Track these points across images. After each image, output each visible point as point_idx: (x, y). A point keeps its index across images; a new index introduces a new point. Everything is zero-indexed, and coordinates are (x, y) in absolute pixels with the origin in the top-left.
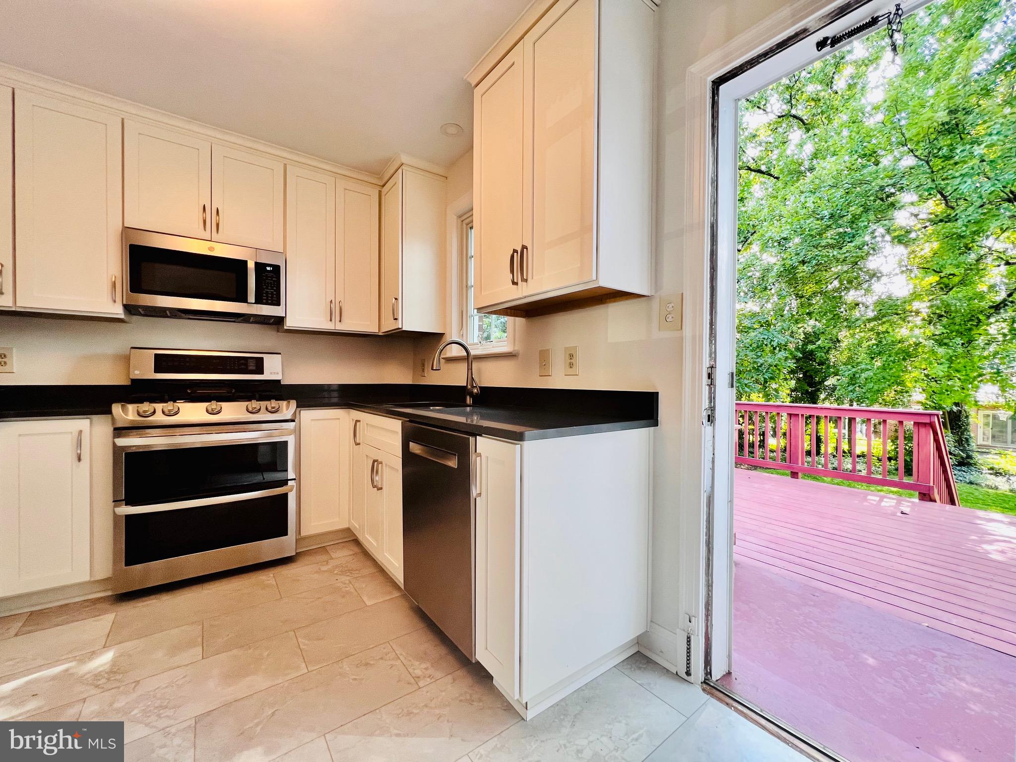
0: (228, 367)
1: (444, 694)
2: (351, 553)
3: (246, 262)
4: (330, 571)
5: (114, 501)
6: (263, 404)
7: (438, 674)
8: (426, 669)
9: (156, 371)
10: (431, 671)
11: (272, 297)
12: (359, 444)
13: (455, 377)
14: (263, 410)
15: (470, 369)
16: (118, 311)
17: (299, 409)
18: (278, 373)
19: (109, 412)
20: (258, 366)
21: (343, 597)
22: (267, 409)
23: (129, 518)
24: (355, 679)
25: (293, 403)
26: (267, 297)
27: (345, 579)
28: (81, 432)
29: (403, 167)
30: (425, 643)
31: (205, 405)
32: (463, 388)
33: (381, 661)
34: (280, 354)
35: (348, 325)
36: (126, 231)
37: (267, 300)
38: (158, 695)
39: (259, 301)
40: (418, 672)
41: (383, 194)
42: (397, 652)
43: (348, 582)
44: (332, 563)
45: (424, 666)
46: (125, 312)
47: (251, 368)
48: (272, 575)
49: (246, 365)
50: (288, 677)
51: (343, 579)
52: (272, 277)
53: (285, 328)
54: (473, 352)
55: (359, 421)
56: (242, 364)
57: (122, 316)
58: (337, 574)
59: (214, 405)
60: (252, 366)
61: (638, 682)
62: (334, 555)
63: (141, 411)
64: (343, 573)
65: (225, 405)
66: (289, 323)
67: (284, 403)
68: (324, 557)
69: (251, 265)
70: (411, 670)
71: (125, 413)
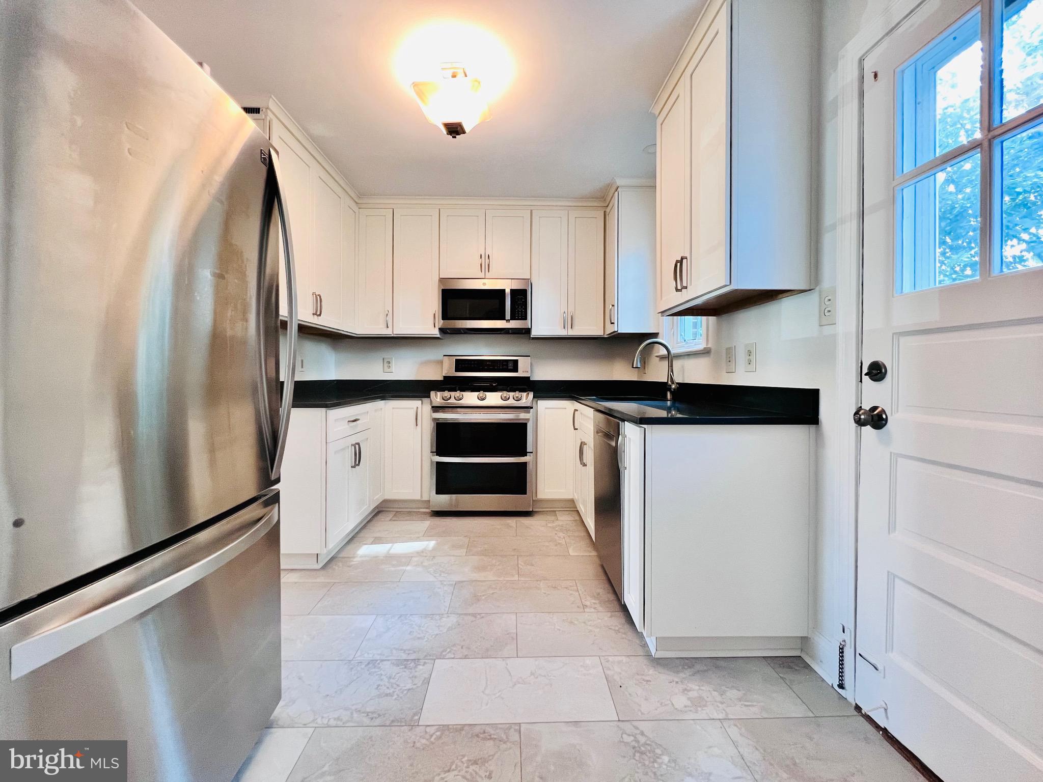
0: (496, 368)
1: (600, 621)
2: (573, 519)
3: (505, 290)
4: (553, 528)
5: (431, 452)
6: (511, 394)
7: (601, 609)
8: (594, 603)
9: (456, 371)
10: (597, 606)
11: (522, 314)
12: (577, 429)
13: (657, 373)
14: (512, 398)
15: (671, 366)
16: (436, 332)
17: (536, 399)
18: (527, 372)
19: (429, 397)
20: (514, 366)
21: (556, 545)
22: (513, 398)
23: (438, 463)
24: (545, 593)
25: (531, 395)
26: (519, 314)
27: (561, 534)
28: (417, 408)
29: (619, 189)
30: (601, 589)
31: (477, 393)
32: (664, 384)
33: (566, 589)
34: (529, 356)
35: (578, 331)
36: (442, 280)
37: (518, 316)
38: (442, 566)
39: (513, 318)
40: (588, 603)
41: (607, 214)
42: (579, 588)
43: (562, 537)
44: (557, 523)
45: (594, 601)
46: (440, 332)
47: (510, 368)
48: (515, 521)
49: (507, 365)
50: (507, 579)
51: (560, 535)
52: (522, 299)
53: (531, 336)
54: (673, 351)
55: (577, 410)
56: (505, 365)
57: (439, 336)
58: (557, 531)
59: (481, 394)
60: (510, 367)
61: (780, 675)
62: (560, 518)
63: (444, 396)
64: (561, 531)
65: (488, 394)
66: (534, 333)
67: (524, 394)
68: (553, 518)
69: (508, 291)
70: (583, 601)
71: (437, 397)
